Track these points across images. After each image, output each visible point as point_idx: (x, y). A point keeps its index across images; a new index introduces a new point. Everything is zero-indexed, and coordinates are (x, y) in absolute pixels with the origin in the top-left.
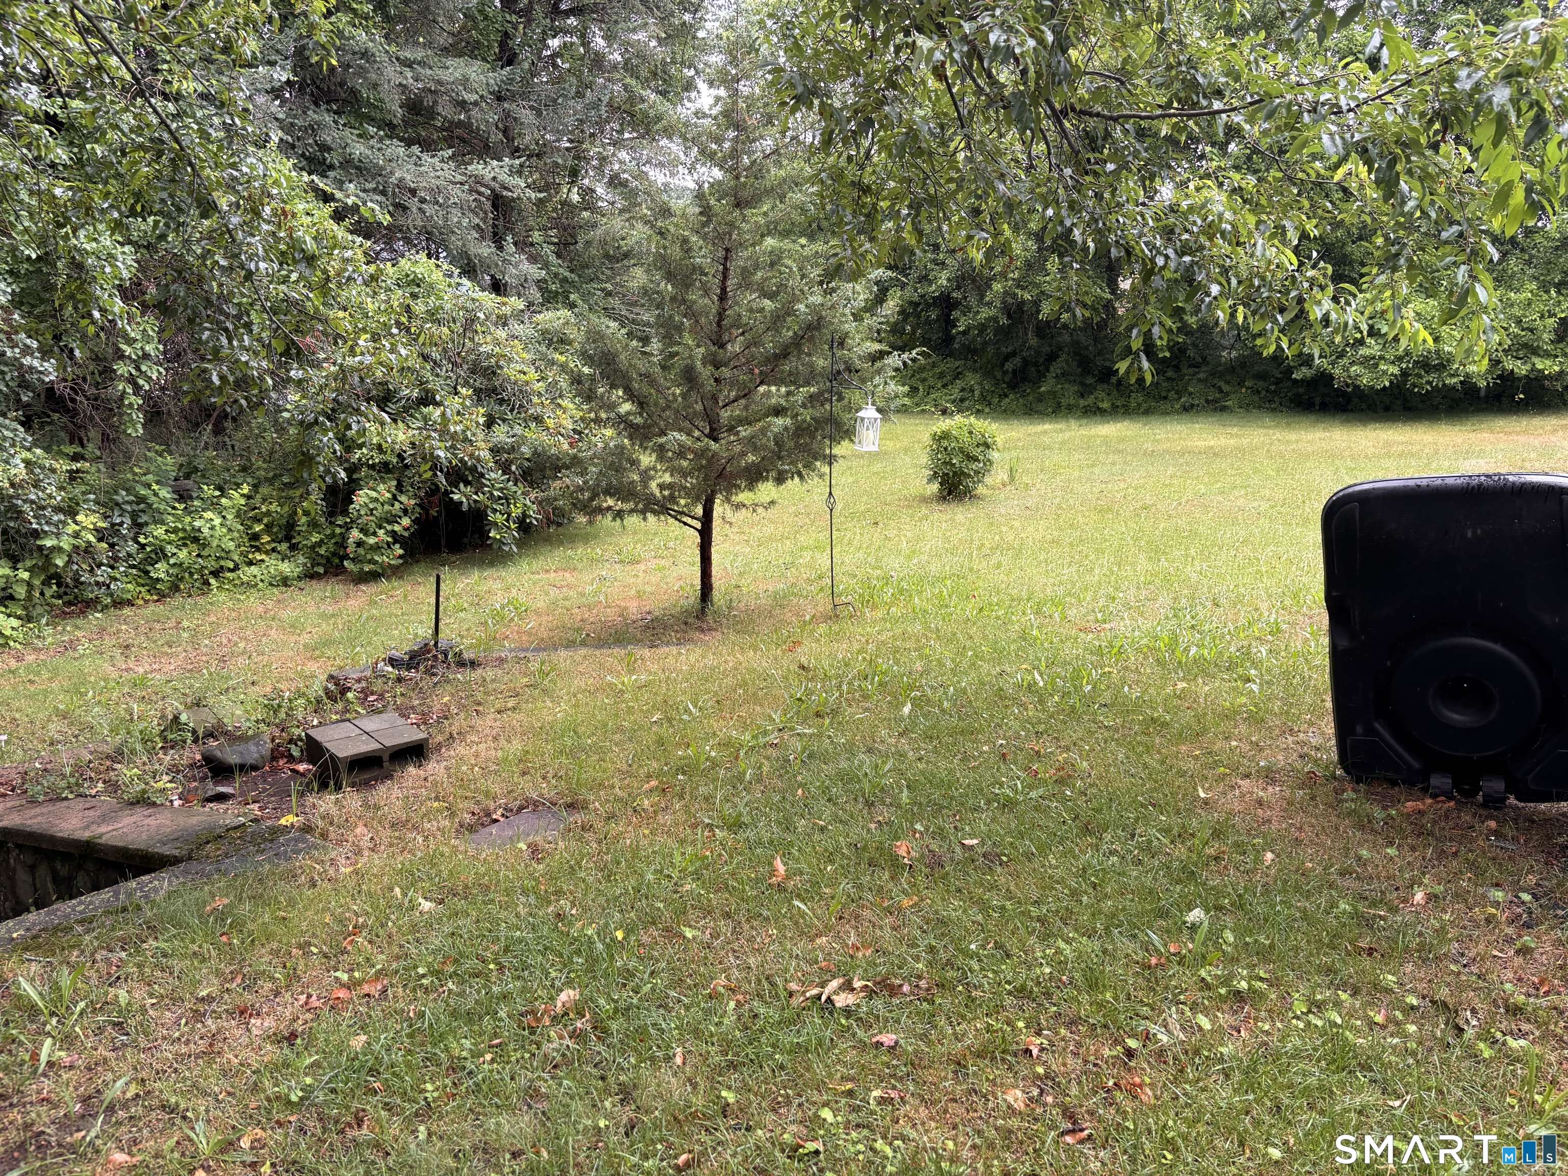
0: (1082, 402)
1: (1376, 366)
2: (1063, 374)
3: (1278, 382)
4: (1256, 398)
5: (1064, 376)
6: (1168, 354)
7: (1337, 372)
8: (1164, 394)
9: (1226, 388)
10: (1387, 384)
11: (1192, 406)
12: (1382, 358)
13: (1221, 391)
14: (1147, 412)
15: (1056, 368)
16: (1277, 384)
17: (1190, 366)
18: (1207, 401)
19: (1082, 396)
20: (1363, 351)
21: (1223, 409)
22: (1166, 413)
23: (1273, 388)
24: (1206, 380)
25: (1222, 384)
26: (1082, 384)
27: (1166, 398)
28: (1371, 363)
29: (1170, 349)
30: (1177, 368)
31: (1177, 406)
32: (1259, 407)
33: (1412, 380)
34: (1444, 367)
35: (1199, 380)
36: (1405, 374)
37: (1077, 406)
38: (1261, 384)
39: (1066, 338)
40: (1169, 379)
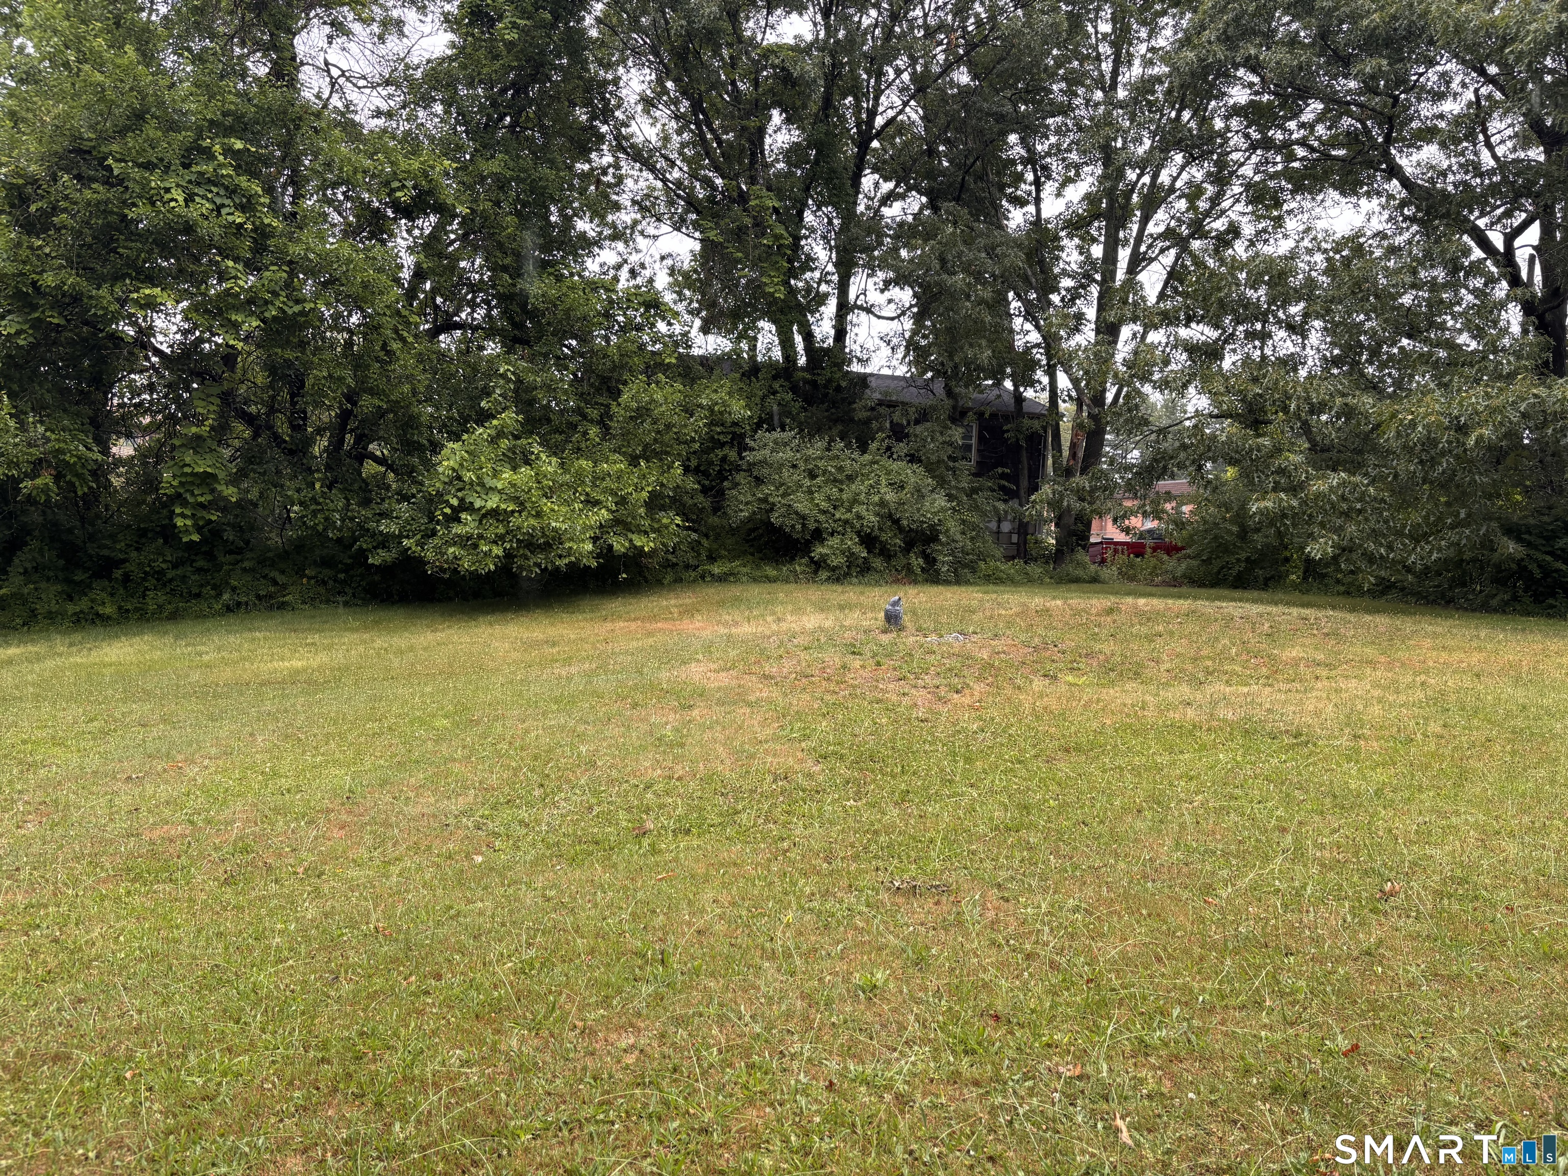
0: (71, 608)
1: (475, 546)
2: (36, 569)
3: (347, 569)
4: (322, 590)
5: (36, 571)
6: (196, 538)
7: (430, 555)
8: (195, 590)
9: (281, 579)
10: (492, 567)
11: (239, 604)
12: (480, 537)
13: (275, 583)
14: (174, 617)
15: (22, 560)
16: (345, 571)
17: (231, 552)
18: (259, 597)
19: (70, 598)
20: (457, 529)
21: (282, 606)
22: (201, 617)
23: (342, 576)
24: (252, 570)
25: (274, 574)
26: (68, 581)
27: (198, 596)
28: (469, 543)
29: (199, 529)
30: (210, 556)
31: (217, 607)
32: (328, 601)
33: (519, 562)
34: (550, 546)
35: (244, 570)
36: (509, 555)
37: (63, 614)
38: (327, 572)
39: (35, 517)
40: (199, 570)
